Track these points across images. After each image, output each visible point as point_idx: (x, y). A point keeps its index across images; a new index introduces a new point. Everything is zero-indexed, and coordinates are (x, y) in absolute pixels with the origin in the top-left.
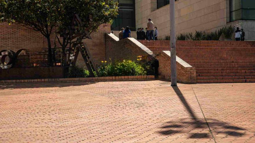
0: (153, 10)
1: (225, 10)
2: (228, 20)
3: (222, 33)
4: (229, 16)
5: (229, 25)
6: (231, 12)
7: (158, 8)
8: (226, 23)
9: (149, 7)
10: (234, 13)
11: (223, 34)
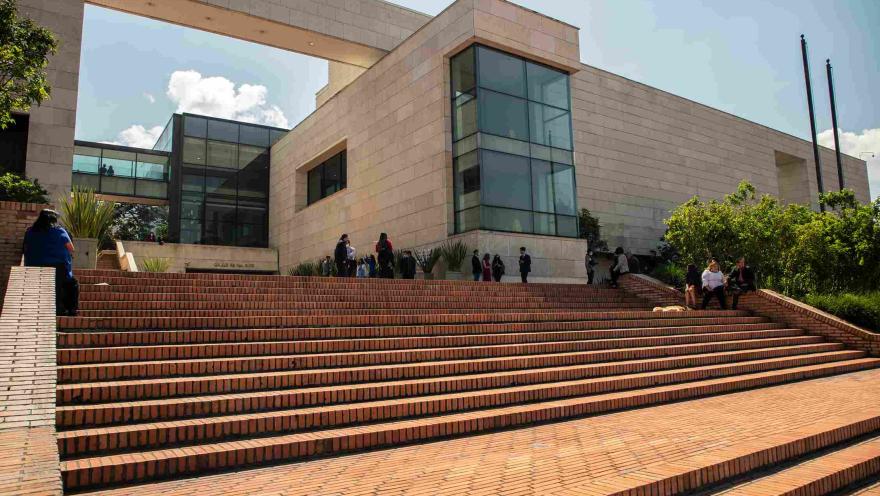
0: (299, 209)
1: (445, 206)
2: (452, 231)
3: (439, 256)
4: (452, 221)
5: (456, 240)
6: (456, 212)
7: (309, 204)
8: (446, 234)
9: (292, 202)
10: (462, 216)
11: (441, 258)
